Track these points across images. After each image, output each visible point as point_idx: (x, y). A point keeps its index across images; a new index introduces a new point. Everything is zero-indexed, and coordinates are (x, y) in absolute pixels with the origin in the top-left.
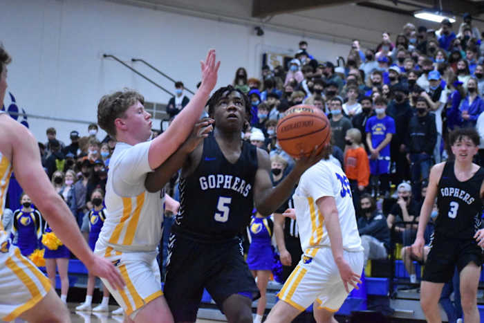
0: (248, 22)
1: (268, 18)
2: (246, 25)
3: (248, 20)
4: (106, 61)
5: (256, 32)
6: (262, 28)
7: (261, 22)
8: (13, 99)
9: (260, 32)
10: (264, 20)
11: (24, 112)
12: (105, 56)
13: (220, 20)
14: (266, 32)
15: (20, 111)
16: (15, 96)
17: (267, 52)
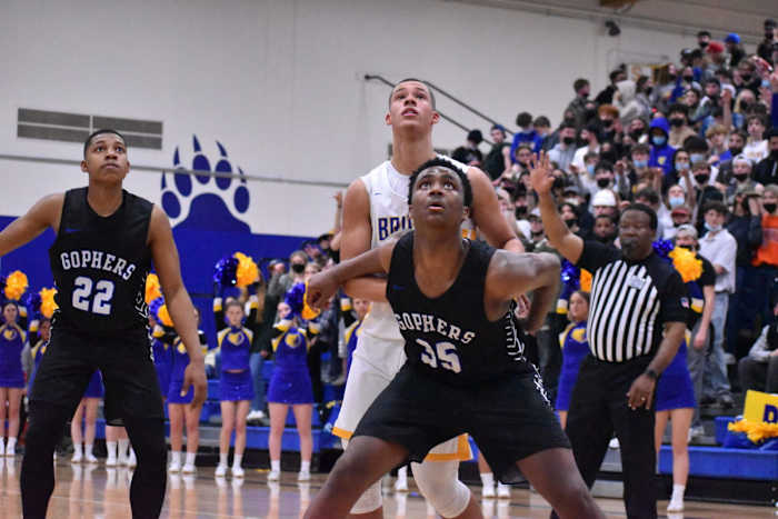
0: (595, 14)
1: (626, 6)
2: (592, 19)
3: (595, 11)
4: (370, 85)
5: (608, 30)
6: (617, 23)
7: (615, 13)
8: (223, 153)
9: (614, 30)
10: (619, 11)
11: (241, 172)
12: (367, 77)
13: (548, 13)
14: (623, 30)
15: (235, 171)
16: (226, 147)
17: (626, 62)
